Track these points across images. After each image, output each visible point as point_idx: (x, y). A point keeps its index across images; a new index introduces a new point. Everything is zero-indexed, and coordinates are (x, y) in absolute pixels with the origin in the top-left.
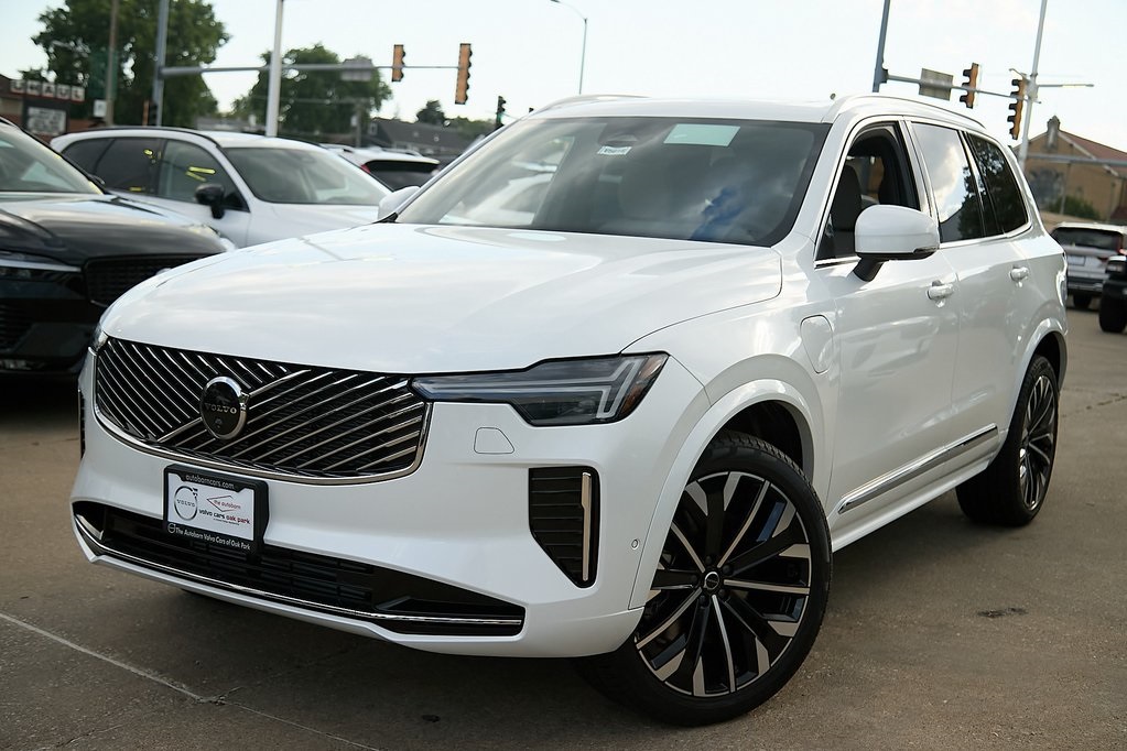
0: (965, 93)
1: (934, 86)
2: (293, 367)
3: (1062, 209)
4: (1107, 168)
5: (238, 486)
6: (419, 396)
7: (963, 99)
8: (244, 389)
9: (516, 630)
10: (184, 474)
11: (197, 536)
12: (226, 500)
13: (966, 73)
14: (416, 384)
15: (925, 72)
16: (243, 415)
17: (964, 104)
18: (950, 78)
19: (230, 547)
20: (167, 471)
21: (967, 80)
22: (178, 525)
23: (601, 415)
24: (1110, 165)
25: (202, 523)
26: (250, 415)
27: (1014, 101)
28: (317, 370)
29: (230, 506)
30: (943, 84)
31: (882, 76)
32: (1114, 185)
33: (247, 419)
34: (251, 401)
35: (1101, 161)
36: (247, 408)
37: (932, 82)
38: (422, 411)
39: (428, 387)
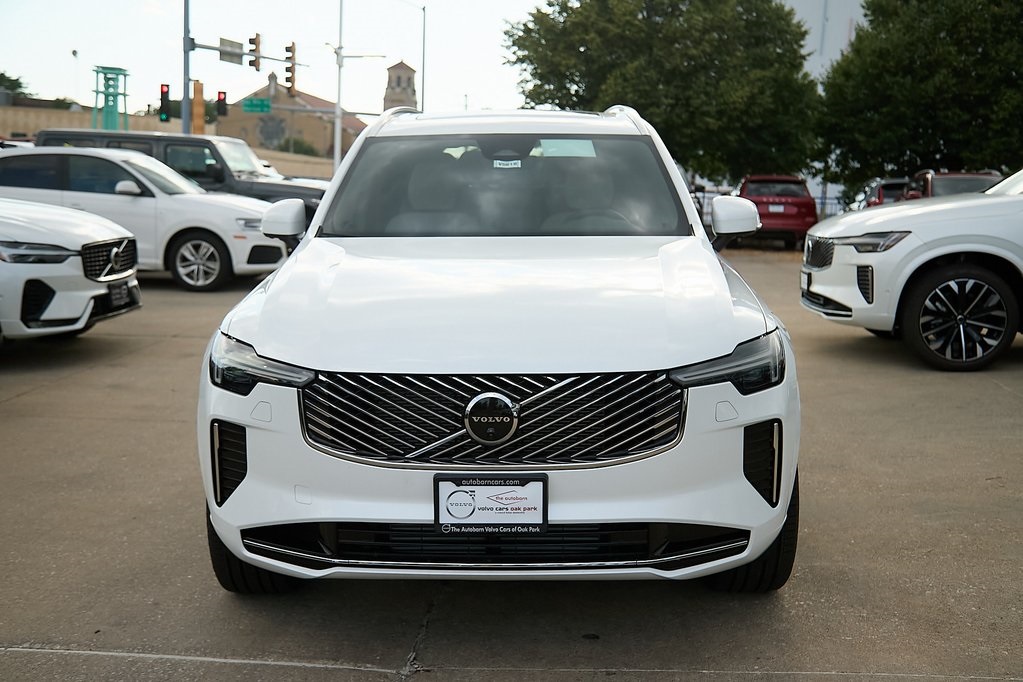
0: (253, 58)
1: (229, 53)
2: (561, 377)
3: (292, 149)
4: (319, 114)
5: (523, 481)
6: (677, 385)
7: (252, 63)
8: (513, 400)
9: (742, 549)
10: (458, 481)
11: (478, 530)
12: (509, 495)
13: (252, 41)
14: (673, 377)
15: (222, 41)
16: (516, 421)
17: (253, 68)
18: (241, 46)
19: (517, 533)
20: (437, 480)
21: (253, 47)
22: (452, 525)
23: (774, 380)
24: (322, 112)
25: (479, 518)
26: (521, 421)
27: (289, 65)
28: (585, 377)
29: (517, 498)
30: (238, 51)
31: (190, 45)
32: (325, 128)
33: (519, 425)
34: (523, 409)
35: (314, 109)
36: (519, 415)
37: (229, 49)
38: (681, 396)
39: (680, 377)
